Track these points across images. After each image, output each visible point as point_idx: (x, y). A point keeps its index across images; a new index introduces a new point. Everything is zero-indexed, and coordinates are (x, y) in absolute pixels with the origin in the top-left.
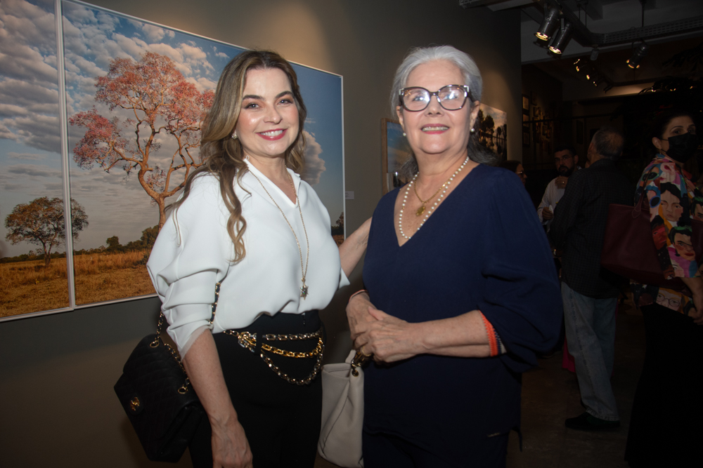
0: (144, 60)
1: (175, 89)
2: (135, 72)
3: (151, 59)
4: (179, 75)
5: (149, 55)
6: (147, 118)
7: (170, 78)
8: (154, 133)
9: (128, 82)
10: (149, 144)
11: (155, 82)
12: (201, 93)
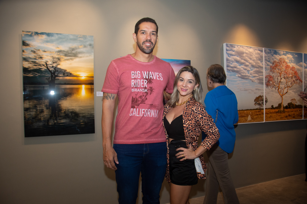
0: (279, 60)
1: (285, 67)
2: (277, 64)
3: (281, 60)
4: (286, 63)
5: (280, 59)
6: (280, 75)
7: (284, 64)
8: (281, 79)
9: (276, 66)
10: (280, 82)
11: (281, 65)
12: (291, 67)
